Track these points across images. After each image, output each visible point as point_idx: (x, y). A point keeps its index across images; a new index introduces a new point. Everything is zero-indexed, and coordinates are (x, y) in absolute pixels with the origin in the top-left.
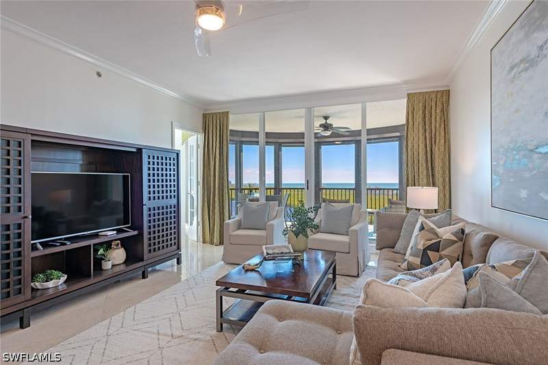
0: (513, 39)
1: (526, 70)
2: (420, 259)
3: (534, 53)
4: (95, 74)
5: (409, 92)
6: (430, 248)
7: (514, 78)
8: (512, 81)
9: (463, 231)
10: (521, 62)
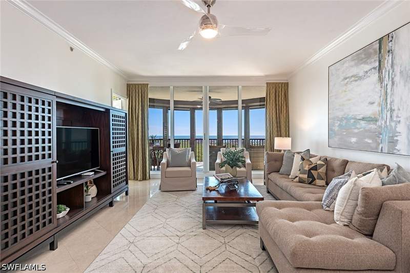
0: (346, 65)
1: (356, 81)
2: (307, 175)
3: (361, 74)
4: (69, 49)
5: (268, 82)
6: (312, 169)
7: (347, 83)
8: (346, 85)
9: (326, 159)
10: (352, 76)
